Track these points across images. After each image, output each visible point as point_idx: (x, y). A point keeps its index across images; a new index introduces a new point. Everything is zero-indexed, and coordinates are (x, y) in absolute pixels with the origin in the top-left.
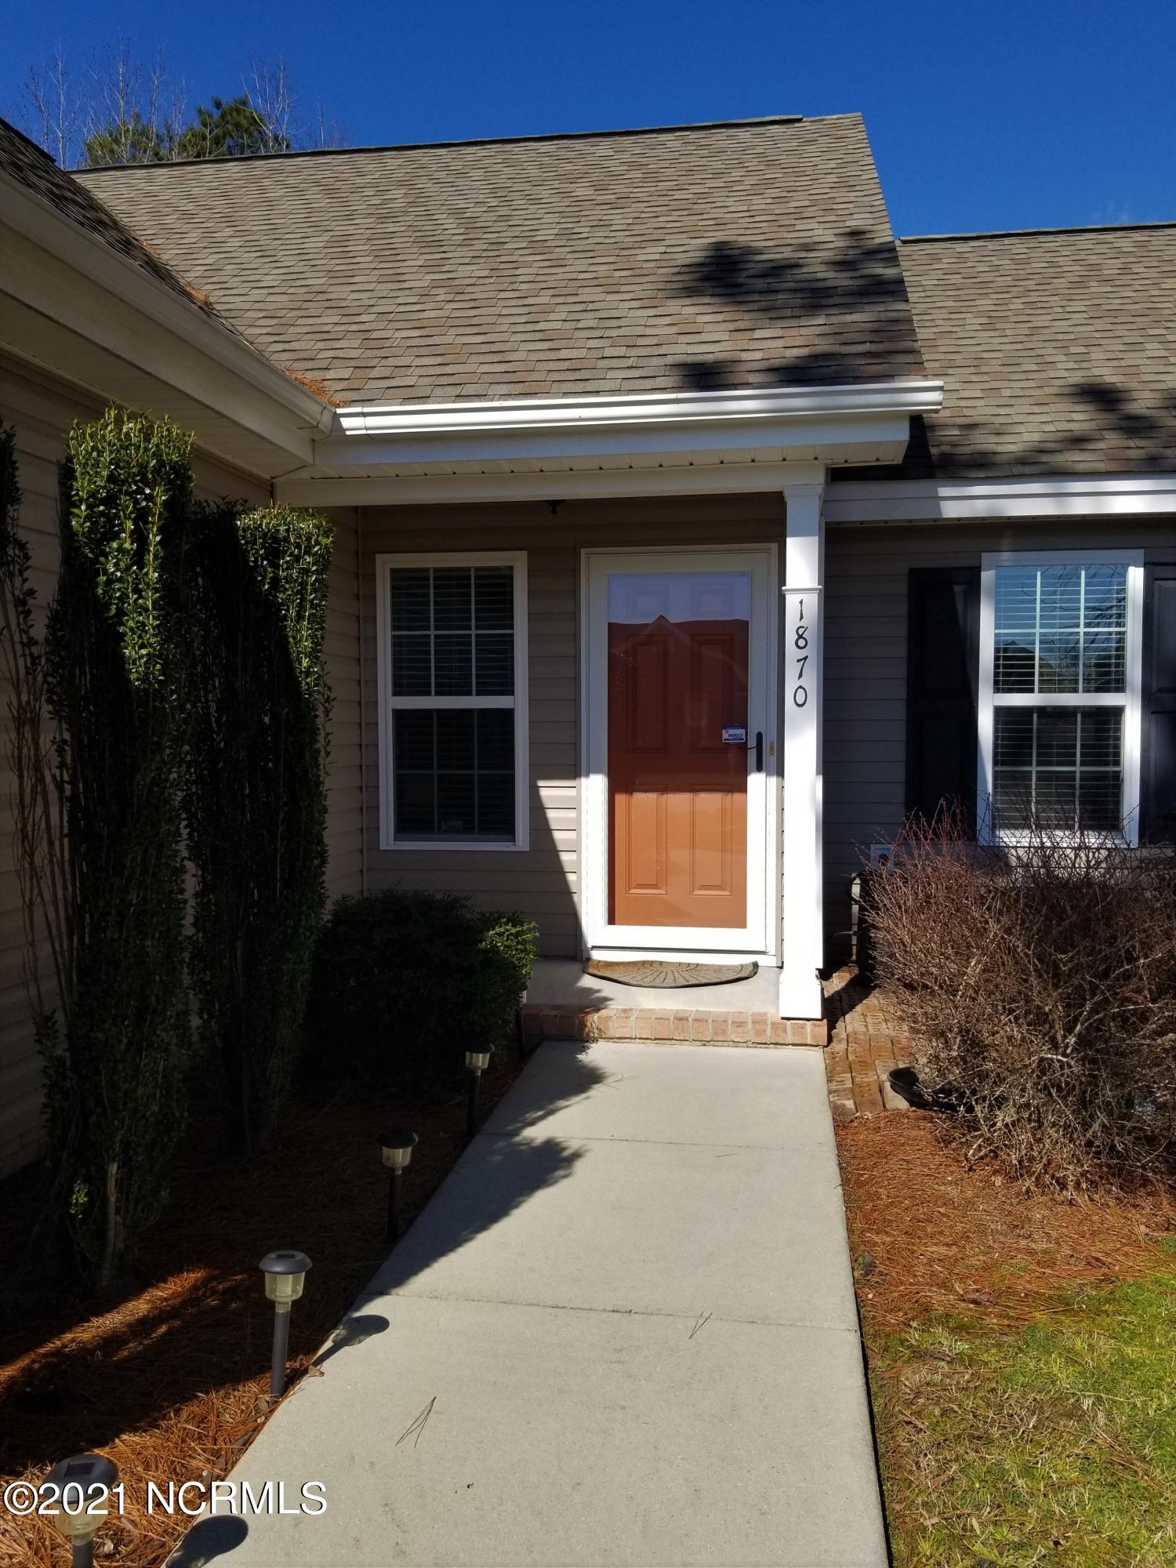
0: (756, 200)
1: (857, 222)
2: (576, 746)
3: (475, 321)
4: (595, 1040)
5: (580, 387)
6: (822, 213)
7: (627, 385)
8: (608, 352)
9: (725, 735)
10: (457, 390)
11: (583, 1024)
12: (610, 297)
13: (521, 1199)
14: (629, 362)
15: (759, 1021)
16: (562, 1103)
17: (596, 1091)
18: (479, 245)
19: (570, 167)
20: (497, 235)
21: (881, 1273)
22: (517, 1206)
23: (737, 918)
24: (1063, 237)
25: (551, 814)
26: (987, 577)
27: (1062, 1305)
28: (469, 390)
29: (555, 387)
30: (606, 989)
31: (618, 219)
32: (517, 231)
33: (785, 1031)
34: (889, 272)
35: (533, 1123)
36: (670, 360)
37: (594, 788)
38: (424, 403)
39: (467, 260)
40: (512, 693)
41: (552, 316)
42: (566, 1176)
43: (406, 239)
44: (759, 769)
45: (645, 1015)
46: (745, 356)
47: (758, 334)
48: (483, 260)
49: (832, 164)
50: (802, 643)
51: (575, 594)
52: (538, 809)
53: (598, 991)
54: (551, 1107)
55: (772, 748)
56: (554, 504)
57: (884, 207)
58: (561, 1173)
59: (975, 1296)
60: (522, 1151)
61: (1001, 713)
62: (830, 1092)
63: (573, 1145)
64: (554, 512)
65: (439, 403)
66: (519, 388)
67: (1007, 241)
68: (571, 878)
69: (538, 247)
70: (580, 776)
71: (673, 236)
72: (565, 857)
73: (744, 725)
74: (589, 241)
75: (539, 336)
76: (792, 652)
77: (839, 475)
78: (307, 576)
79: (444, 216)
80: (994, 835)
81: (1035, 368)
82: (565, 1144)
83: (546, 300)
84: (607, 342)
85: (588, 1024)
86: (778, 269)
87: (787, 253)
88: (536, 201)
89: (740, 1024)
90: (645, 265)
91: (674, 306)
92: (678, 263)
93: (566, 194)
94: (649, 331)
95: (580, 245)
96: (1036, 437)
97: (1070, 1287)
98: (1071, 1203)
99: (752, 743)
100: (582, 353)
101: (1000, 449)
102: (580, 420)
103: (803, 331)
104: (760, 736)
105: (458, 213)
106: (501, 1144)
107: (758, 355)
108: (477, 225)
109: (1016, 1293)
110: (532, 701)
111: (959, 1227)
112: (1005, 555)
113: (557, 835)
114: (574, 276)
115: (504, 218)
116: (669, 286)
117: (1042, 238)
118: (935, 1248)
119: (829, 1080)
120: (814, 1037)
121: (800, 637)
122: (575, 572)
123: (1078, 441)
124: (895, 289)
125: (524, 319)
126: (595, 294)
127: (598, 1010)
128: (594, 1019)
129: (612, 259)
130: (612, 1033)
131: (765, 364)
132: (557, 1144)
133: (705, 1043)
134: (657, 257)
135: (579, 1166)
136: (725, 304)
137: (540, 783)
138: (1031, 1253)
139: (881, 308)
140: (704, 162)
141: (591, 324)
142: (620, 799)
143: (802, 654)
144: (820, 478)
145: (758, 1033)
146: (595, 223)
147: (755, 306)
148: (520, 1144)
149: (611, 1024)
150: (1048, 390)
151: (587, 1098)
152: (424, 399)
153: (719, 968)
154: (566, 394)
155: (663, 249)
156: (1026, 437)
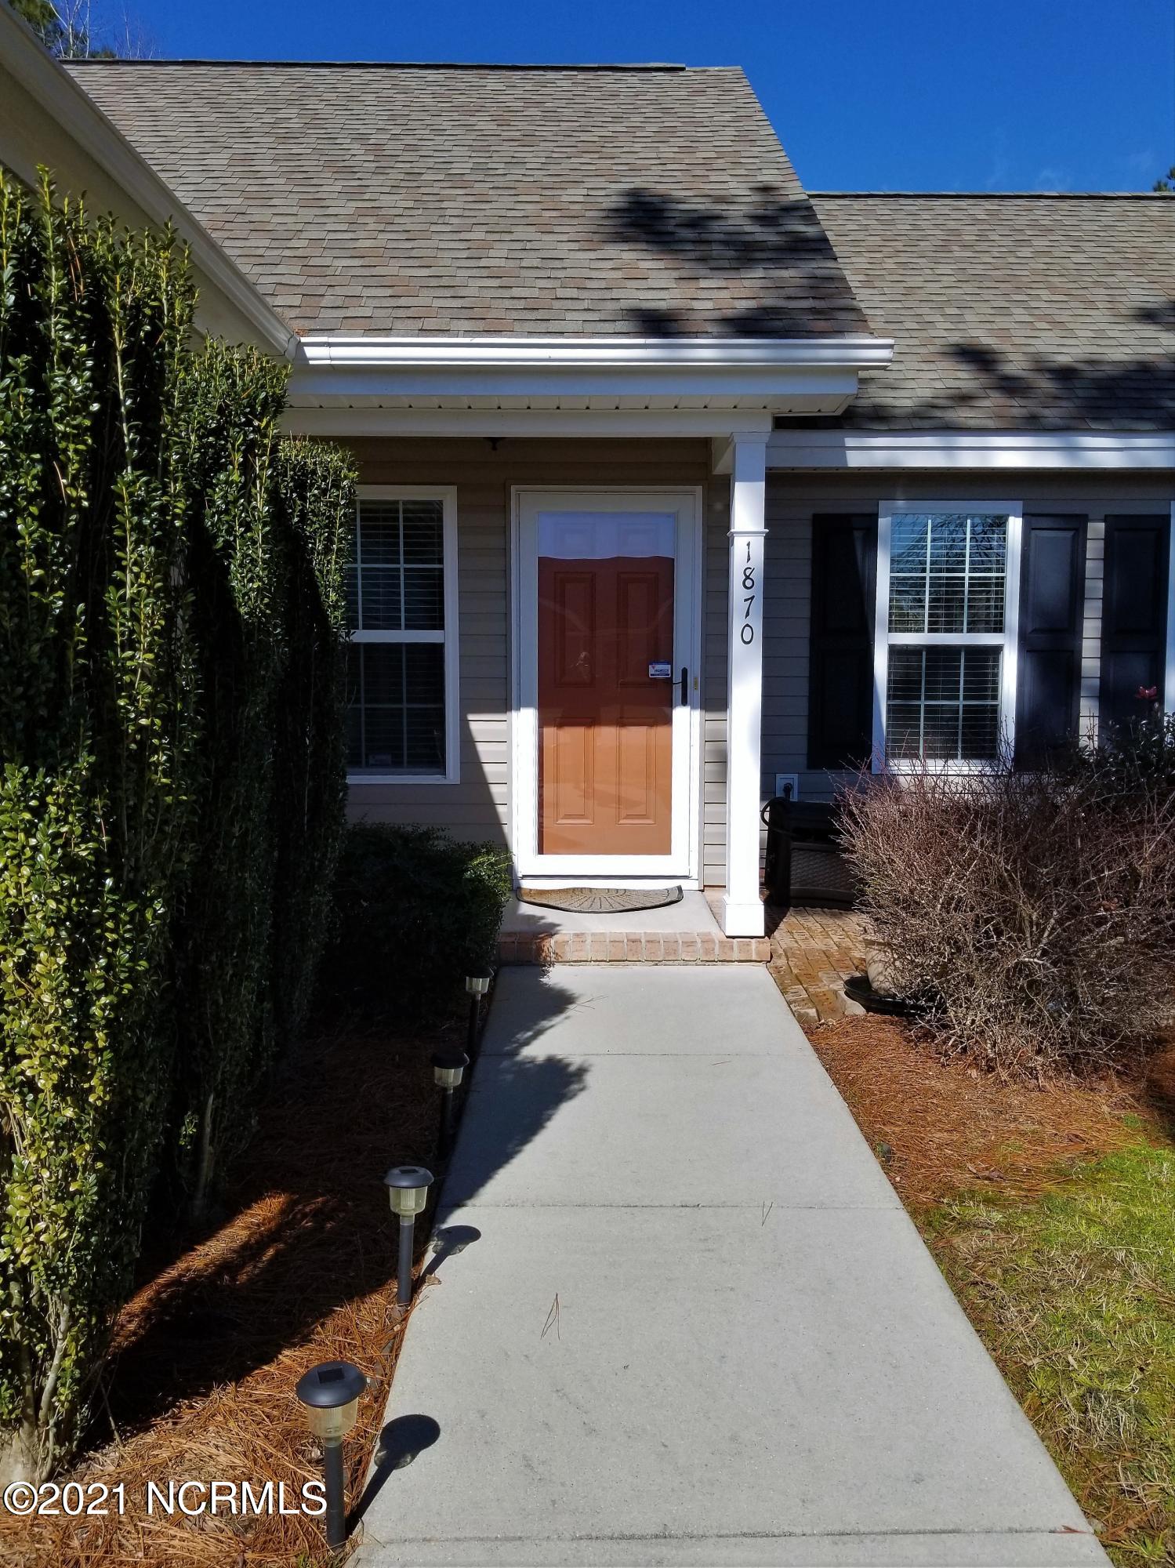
0: (663, 148)
1: (768, 177)
2: (506, 680)
3: (414, 253)
4: (552, 964)
5: (542, 327)
6: (732, 166)
7: (589, 327)
8: (560, 293)
9: (651, 671)
10: (419, 324)
11: (540, 950)
12: (546, 237)
13: (549, 1112)
14: (586, 304)
15: (707, 940)
16: (545, 1023)
17: (572, 1010)
18: (394, 174)
19: (463, 98)
20: (409, 165)
21: (900, 1159)
22: (549, 1119)
23: (661, 845)
24: (921, 201)
25: (480, 747)
26: (884, 523)
27: (1063, 1177)
28: (429, 324)
29: (517, 326)
30: (551, 916)
31: (533, 158)
32: (430, 162)
33: (732, 948)
34: (810, 231)
35: (527, 1042)
36: (624, 304)
37: (524, 722)
38: (387, 336)
39: (387, 190)
40: (441, 627)
41: (492, 253)
42: (582, 1089)
43: (315, 163)
44: (684, 703)
45: (598, 939)
46: (696, 305)
47: (703, 284)
48: (404, 190)
49: (727, 117)
50: (749, 583)
51: (505, 530)
52: (468, 743)
53: (542, 918)
54: (537, 1027)
55: (696, 683)
56: (494, 442)
57: (788, 165)
58: (575, 1087)
59: (986, 1173)
60: (529, 1069)
61: (895, 651)
62: (789, 1003)
63: (575, 1061)
64: (494, 448)
65: (403, 336)
66: (481, 325)
67: (870, 201)
68: (501, 809)
69: (458, 181)
70: (511, 710)
71: (593, 179)
72: (495, 790)
73: (670, 662)
74: (508, 178)
75: (485, 273)
76: (738, 592)
77: (782, 423)
78: (335, 510)
79: (349, 141)
80: (887, 765)
81: (916, 326)
82: (567, 1061)
83: (482, 236)
84: (557, 283)
85: (545, 949)
86: (698, 222)
87: (702, 206)
88: (440, 132)
89: (690, 944)
90: (572, 207)
91: (613, 250)
92: (604, 206)
93: (470, 129)
94: (594, 274)
95: (500, 181)
96: (928, 393)
97: (1063, 1162)
98: (1041, 1089)
99: (677, 678)
100: (536, 293)
101: (897, 403)
102: (550, 360)
103: (746, 283)
104: (685, 672)
105: (362, 138)
106: (505, 1064)
107: (709, 305)
108: (385, 153)
109: (1017, 1169)
110: (463, 637)
111: (954, 1116)
112: (900, 503)
113: (487, 768)
114: (503, 213)
115: (409, 148)
116: (601, 229)
117: (903, 201)
118: (939, 1135)
119: (784, 992)
120: (758, 953)
121: (747, 577)
122: (505, 509)
123: (963, 399)
124: (820, 247)
125: (465, 254)
126: (530, 233)
127: (551, 935)
128: (550, 944)
129: (537, 198)
130: (569, 957)
131: (717, 315)
132: (560, 1061)
133: (657, 963)
134: (581, 199)
135: (589, 1079)
136: (662, 252)
137: (471, 717)
138: (1023, 1134)
139: (814, 265)
140: (599, 104)
141: (535, 263)
142: (549, 731)
143: (748, 594)
144: (768, 426)
145: (707, 952)
146: (509, 160)
147: (692, 255)
148: (523, 1063)
149: (567, 948)
150: (932, 349)
151: (566, 1018)
152: (387, 331)
153: (646, 893)
154: (531, 334)
155: (585, 192)
156: (919, 393)
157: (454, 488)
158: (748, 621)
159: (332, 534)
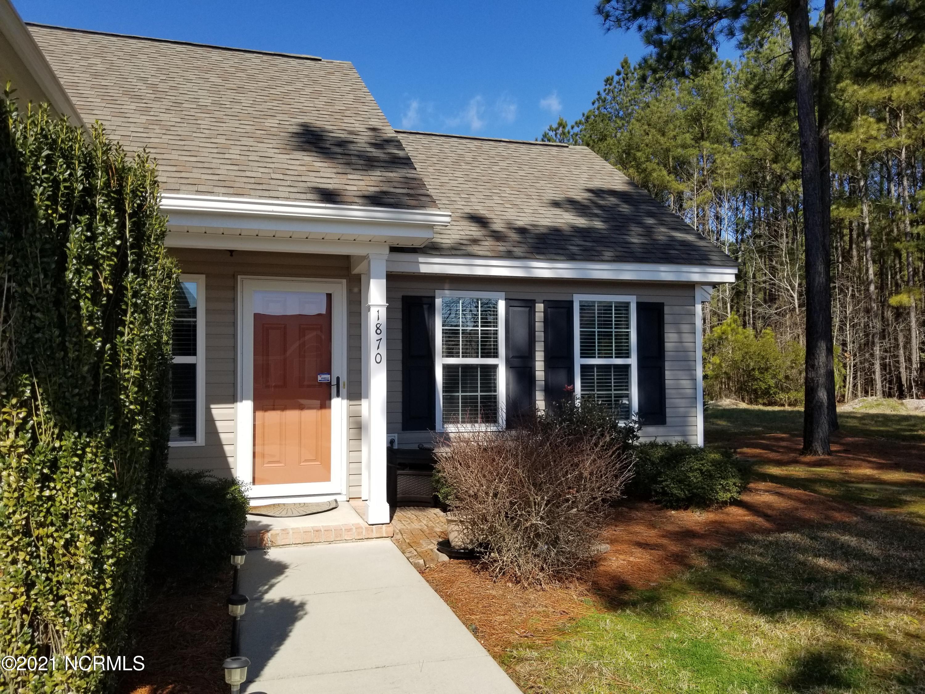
0: (317, 102)
1: (374, 123)
2: (234, 385)
3: (186, 148)
4: (269, 548)
5: (266, 193)
6: (354, 115)
7: (293, 196)
8: (274, 176)
9: (319, 378)
10: (195, 188)
11: (262, 540)
12: (259, 145)
13: (290, 628)
14: (288, 183)
15: (358, 527)
16: (274, 581)
17: (288, 572)
18: (166, 102)
19: (199, 63)
20: (174, 98)
21: (482, 632)
22: (290, 631)
23: (326, 477)
24: (443, 138)
25: (218, 424)
26: (438, 302)
27: (562, 632)
28: (201, 188)
29: (252, 192)
30: (265, 521)
31: (246, 100)
32: (186, 97)
33: (372, 531)
34: (401, 153)
35: (266, 592)
36: (309, 184)
37: (245, 408)
38: (178, 194)
39: (164, 111)
40: (194, 354)
41: (231, 151)
42: (306, 614)
43: (117, 92)
44: (338, 395)
45: (296, 531)
46: (348, 187)
47: (350, 177)
48: (174, 112)
49: (348, 88)
50: (379, 331)
51: (234, 300)
52: (210, 421)
53: (260, 522)
54: (270, 583)
55: (344, 385)
56: (231, 252)
57: (384, 117)
58: (301, 613)
59: (525, 634)
60: (271, 606)
61: (447, 368)
62: (408, 559)
63: (297, 599)
64: (231, 255)
65: (187, 194)
66: (231, 191)
67: (418, 136)
68: (230, 460)
69: (203, 109)
70: (237, 402)
71: (281, 115)
72: (227, 448)
73: (329, 373)
74: (233, 110)
75: (229, 162)
76: (373, 336)
77: (394, 249)
78: (168, 290)
79: (135, 81)
80: (443, 428)
81: (448, 202)
82: (293, 599)
83: (224, 141)
84: (270, 171)
85: (265, 539)
86: (342, 143)
87: (343, 135)
88: (189, 81)
89: (349, 530)
90: (272, 129)
91: (298, 155)
92: (290, 130)
93: (207, 80)
94: (290, 167)
95: (229, 112)
96: (458, 237)
97: (560, 623)
98: (543, 590)
99: (334, 382)
100: (260, 175)
101: (443, 241)
102: (273, 212)
103: (372, 178)
104: (338, 379)
105: (144, 80)
106: (257, 604)
107: (355, 188)
108: (159, 89)
109: (539, 631)
110: (208, 360)
111: (504, 607)
112: (447, 292)
113: (222, 436)
114: (234, 129)
115: (172, 88)
116: (290, 143)
117: (434, 137)
118: (498, 617)
119: (403, 553)
120: (387, 532)
121: (378, 328)
122: (234, 288)
123: (475, 241)
124: (407, 162)
125: (215, 151)
126: (250, 141)
127: (268, 531)
128: (268, 536)
129: (251, 123)
130: (280, 542)
131: (359, 193)
132: (288, 600)
133: (330, 542)
134: (276, 125)
135: (308, 607)
136: (326, 158)
137: (212, 406)
138: (538, 613)
139: (405, 171)
140: (277, 74)
141: (257, 159)
142: (259, 414)
143: (379, 337)
144: (387, 251)
145: (359, 534)
146: (232, 100)
147: (341, 161)
148: (267, 604)
149: (278, 538)
150: (457, 215)
151: (287, 576)
152: (177, 191)
153: (318, 504)
154: (261, 197)
155: (278, 122)
156: (454, 236)
157: (203, 277)
158: (379, 351)
159: (166, 303)
